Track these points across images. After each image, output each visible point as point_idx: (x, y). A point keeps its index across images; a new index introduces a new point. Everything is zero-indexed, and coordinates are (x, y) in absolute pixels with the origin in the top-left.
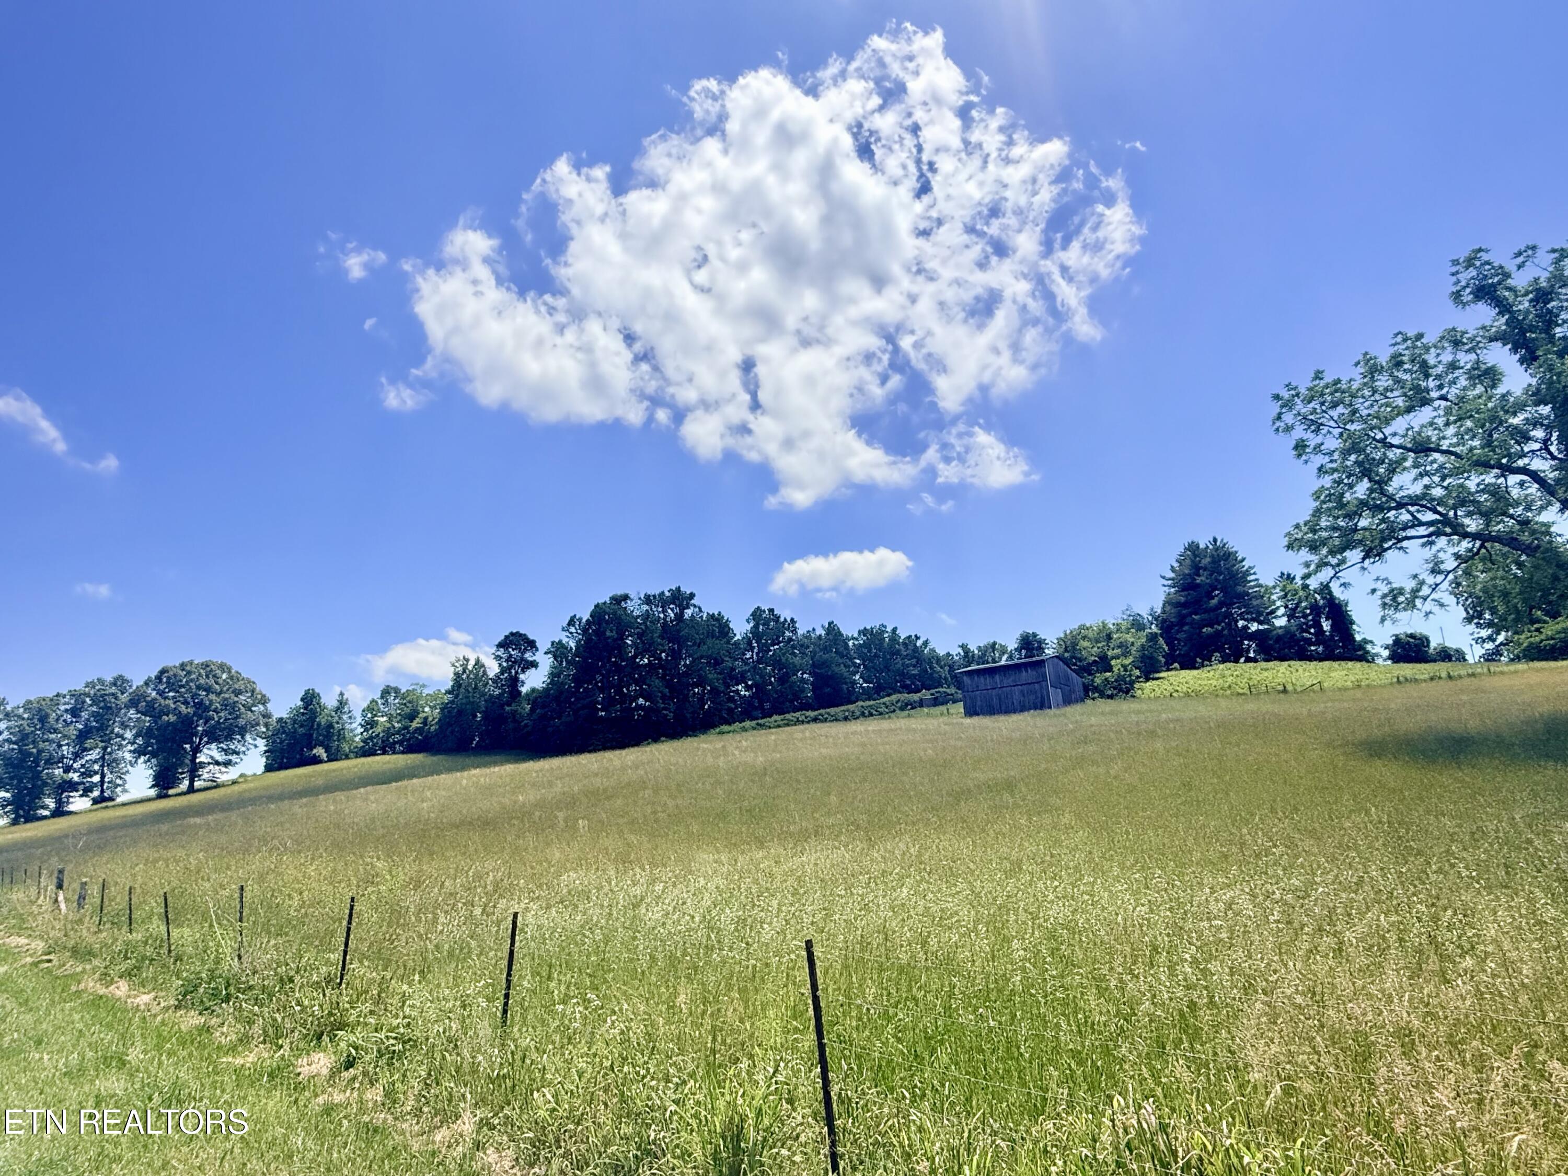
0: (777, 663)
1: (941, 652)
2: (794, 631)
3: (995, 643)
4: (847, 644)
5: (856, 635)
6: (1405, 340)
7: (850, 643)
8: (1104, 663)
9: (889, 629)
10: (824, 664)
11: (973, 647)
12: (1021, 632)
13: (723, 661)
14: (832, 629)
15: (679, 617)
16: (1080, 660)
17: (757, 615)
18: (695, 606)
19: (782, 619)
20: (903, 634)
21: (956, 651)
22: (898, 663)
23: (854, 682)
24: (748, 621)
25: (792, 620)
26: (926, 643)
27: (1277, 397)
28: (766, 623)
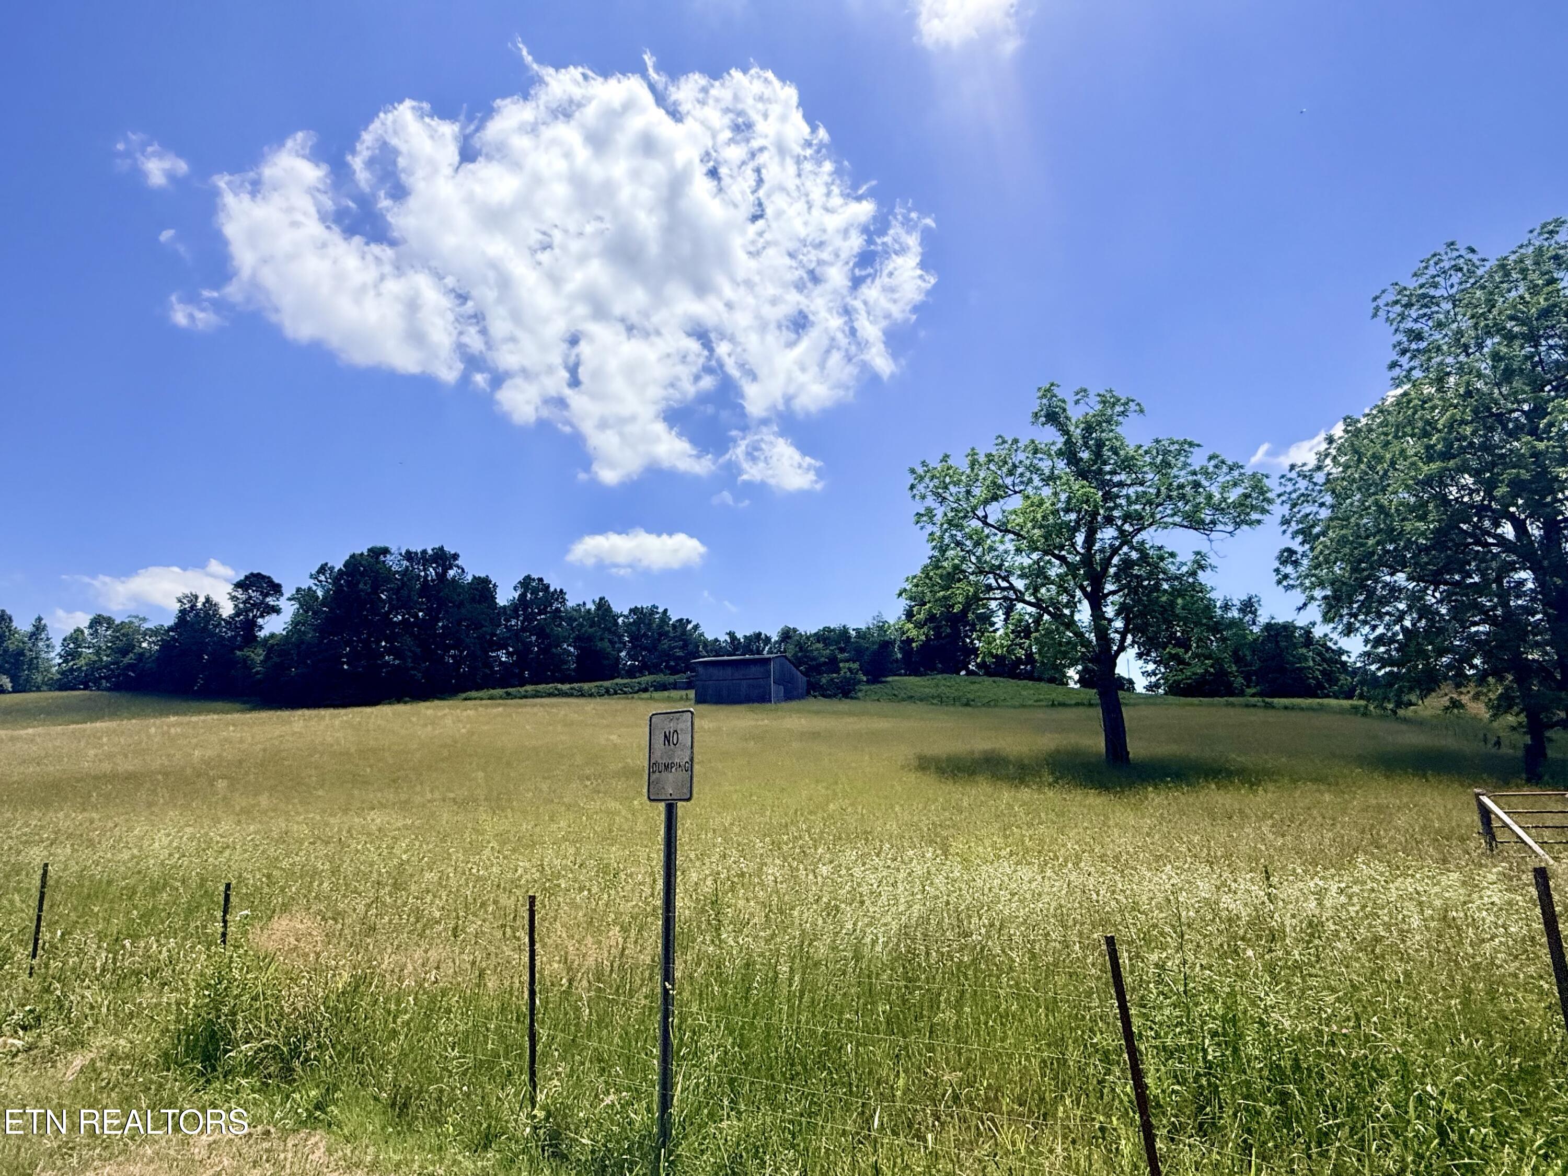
0: (541, 632)
1: (710, 637)
2: (564, 601)
3: (760, 634)
4: (616, 621)
5: (626, 613)
6: (1004, 442)
7: (620, 621)
8: (833, 664)
9: (661, 610)
10: (590, 638)
11: (740, 636)
12: (782, 626)
13: (483, 626)
14: (602, 605)
15: (442, 576)
16: (814, 659)
17: (526, 583)
18: (458, 567)
19: (552, 589)
20: (674, 617)
21: (723, 638)
22: (665, 644)
23: (618, 658)
24: (515, 588)
25: (561, 591)
26: (696, 627)
27: (913, 471)
28: (535, 592)
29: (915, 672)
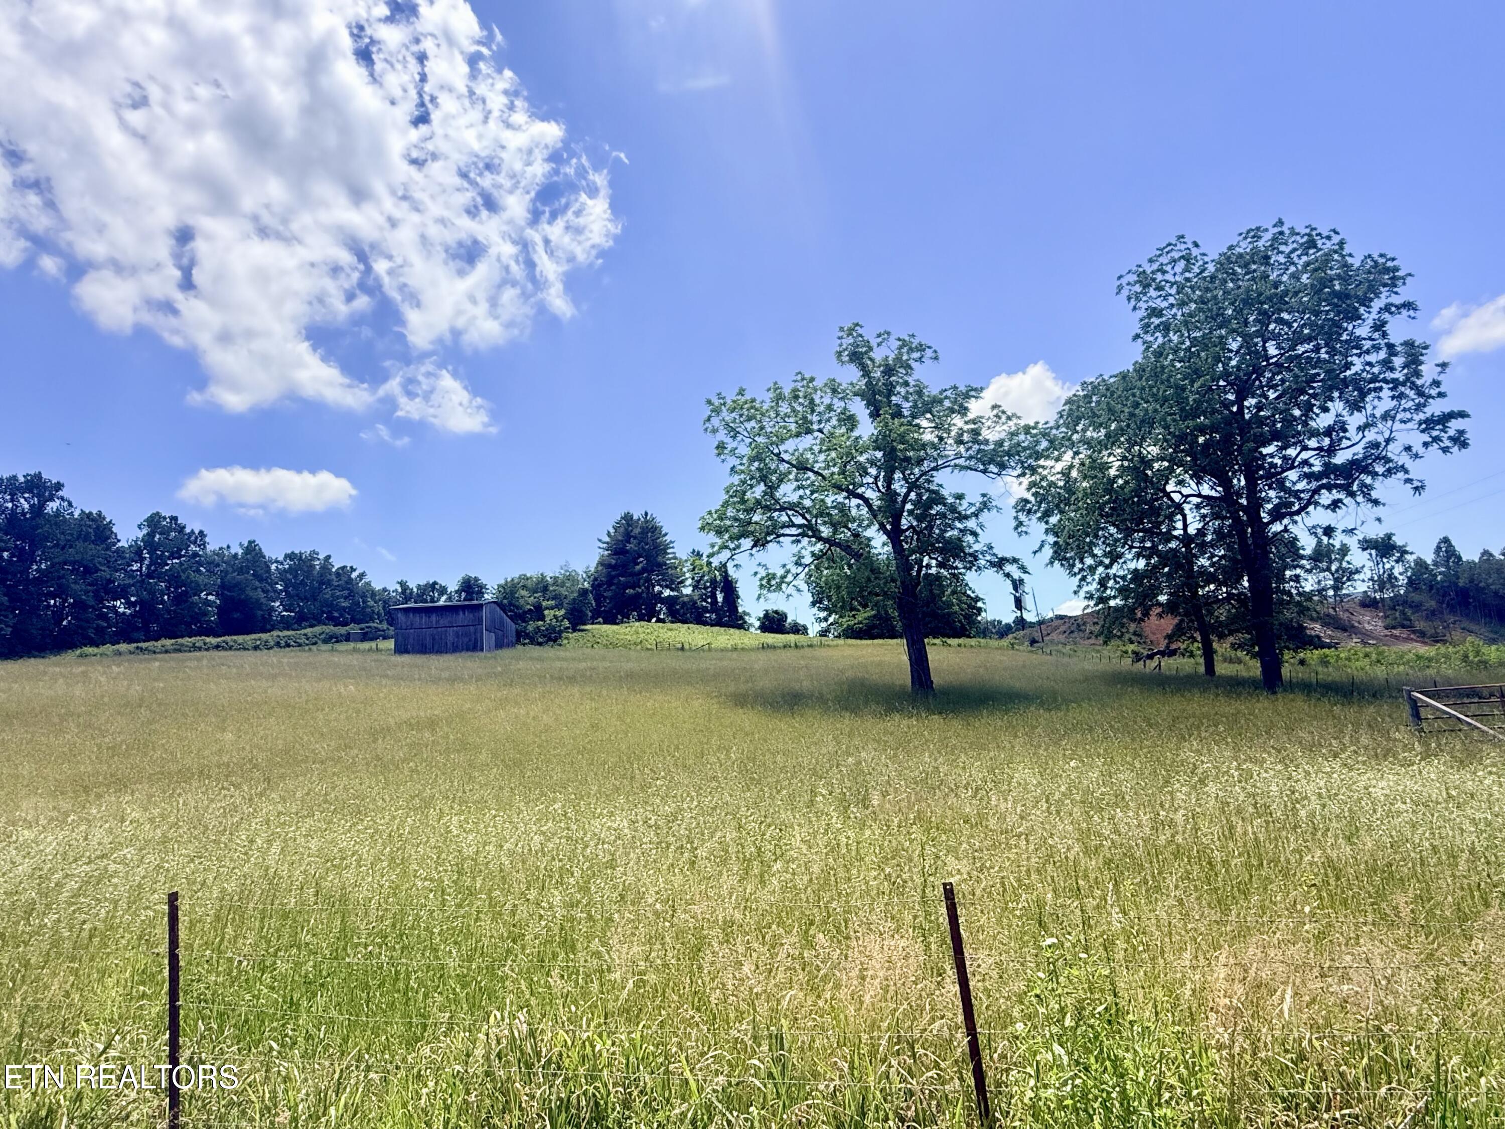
0: (174, 579)
1: (377, 586)
2: (203, 545)
3: (435, 583)
4: (269, 567)
5: (281, 558)
6: (803, 379)
7: (273, 567)
8: (538, 612)
9: (321, 556)
10: (236, 586)
11: (413, 585)
12: (463, 575)
13: (97, 570)
14: (252, 549)
15: (38, 510)
16: (518, 607)
17: (154, 522)
18: (62, 499)
19: (188, 530)
20: (337, 564)
21: (393, 587)
22: (327, 593)
23: (273, 609)
24: (139, 527)
25: (201, 532)
26: (362, 576)
27: (709, 402)
28: (165, 532)
29: (610, 620)
